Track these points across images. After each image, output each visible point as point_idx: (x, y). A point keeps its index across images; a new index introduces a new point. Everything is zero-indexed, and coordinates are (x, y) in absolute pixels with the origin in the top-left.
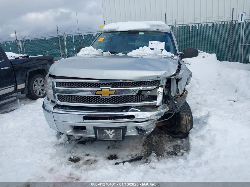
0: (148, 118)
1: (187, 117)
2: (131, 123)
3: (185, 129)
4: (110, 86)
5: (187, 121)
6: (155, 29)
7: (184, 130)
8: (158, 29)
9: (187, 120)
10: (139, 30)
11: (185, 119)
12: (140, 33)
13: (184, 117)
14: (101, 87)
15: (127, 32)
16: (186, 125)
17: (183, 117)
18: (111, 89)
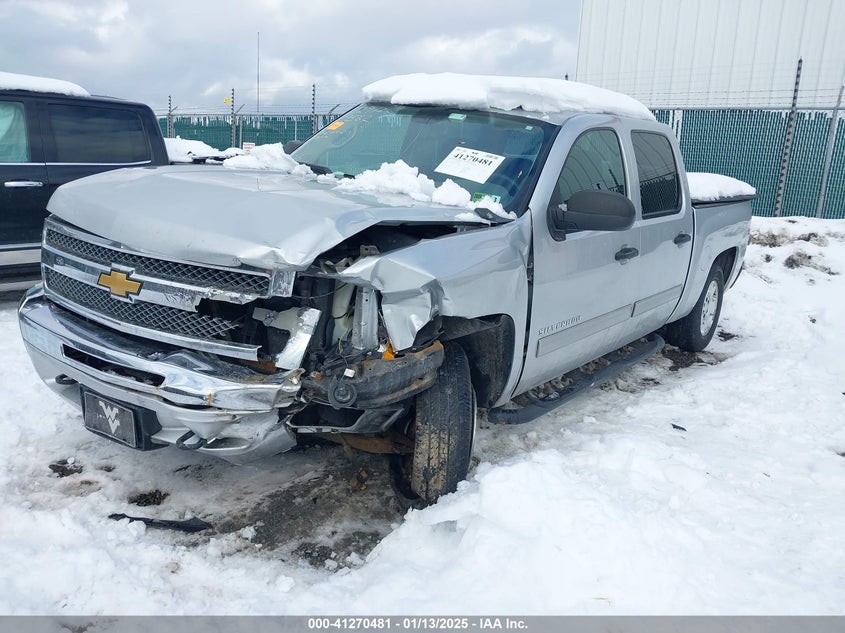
0: (201, 397)
1: (435, 444)
2: (155, 400)
3: (421, 488)
4: (134, 266)
5: (429, 459)
6: (507, 106)
7: (419, 490)
8: (521, 107)
9: (434, 454)
10: (457, 105)
11: (424, 446)
12: (454, 116)
13: (424, 439)
14: (115, 265)
15: (418, 109)
16: (428, 474)
17: (420, 438)
18: (134, 276)
